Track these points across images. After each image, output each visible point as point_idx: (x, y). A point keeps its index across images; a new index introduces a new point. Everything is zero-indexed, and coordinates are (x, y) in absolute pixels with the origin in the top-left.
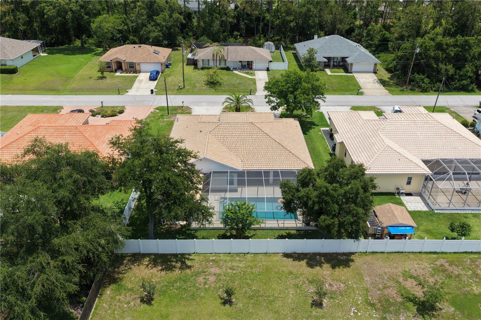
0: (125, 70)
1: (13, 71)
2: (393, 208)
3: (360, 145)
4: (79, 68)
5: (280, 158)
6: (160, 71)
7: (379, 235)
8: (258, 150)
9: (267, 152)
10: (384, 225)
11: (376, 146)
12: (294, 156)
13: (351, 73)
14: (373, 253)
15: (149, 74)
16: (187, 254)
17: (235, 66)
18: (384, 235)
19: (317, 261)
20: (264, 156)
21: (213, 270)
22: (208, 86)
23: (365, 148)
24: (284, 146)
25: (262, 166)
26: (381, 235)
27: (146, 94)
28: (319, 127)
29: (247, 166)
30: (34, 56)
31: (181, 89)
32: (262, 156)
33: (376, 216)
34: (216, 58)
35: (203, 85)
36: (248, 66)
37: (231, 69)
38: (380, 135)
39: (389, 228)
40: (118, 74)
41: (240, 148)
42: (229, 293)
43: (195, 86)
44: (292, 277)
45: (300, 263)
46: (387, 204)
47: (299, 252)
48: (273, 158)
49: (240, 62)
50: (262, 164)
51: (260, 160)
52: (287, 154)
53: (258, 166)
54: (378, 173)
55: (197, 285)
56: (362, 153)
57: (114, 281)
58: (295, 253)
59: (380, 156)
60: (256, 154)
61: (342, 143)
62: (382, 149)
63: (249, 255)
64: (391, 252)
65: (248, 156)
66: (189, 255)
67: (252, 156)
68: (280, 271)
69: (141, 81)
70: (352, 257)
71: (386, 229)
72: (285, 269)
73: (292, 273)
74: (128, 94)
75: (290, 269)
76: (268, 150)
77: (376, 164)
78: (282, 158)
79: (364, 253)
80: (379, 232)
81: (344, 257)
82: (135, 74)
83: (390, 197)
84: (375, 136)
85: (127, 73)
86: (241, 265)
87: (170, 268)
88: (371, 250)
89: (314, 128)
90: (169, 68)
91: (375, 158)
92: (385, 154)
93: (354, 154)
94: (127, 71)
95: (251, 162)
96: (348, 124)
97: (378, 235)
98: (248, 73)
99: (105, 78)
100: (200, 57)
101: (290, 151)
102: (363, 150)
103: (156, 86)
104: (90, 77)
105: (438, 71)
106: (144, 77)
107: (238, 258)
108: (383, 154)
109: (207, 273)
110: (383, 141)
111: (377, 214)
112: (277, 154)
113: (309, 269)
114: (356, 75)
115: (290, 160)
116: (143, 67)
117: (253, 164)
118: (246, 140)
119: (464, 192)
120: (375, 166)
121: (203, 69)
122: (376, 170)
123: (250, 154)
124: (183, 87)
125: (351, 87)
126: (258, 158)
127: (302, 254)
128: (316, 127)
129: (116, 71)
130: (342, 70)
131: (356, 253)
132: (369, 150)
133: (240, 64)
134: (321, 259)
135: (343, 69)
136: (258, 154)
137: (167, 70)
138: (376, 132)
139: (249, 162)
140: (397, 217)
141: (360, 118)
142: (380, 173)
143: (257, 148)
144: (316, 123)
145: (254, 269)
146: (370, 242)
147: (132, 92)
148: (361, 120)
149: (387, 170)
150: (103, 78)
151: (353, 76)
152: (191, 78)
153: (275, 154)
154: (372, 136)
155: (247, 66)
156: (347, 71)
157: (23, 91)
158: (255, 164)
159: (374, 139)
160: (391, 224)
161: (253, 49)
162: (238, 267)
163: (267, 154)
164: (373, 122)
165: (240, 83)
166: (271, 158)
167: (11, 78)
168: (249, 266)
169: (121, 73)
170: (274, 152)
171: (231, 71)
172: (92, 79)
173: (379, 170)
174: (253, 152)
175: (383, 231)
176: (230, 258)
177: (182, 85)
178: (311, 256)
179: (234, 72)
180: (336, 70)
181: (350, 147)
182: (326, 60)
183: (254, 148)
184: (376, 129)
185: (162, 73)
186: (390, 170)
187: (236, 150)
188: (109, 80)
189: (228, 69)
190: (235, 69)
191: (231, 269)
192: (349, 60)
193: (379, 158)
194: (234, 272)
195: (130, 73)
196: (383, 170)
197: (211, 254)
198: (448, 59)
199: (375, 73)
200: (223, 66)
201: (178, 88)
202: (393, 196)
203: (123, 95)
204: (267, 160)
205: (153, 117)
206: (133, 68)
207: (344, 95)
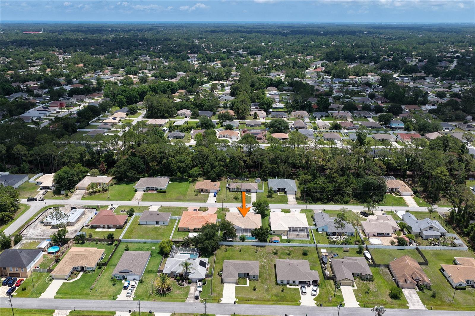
1: (164, 192)
6: (217, 192)
8: (248, 223)
9: (251, 224)
12: (257, 225)
13: (286, 194)
15: (213, 194)
16: (232, 244)
17: (244, 191)
22: (234, 199)
24: (255, 223)
27: (213, 202)
29: (245, 227)
34: (238, 187)
36: (249, 191)
38: (280, 220)
42: (240, 250)
43: (230, 199)
48: (252, 226)
49: (246, 189)
51: (249, 226)
55: (234, 249)
57: (219, 248)
63: (244, 245)
68: (250, 248)
69: (211, 197)
70: (265, 246)
73: (252, 248)
74: (207, 202)
78: (254, 226)
82: (208, 194)
87: (229, 246)
89: (265, 217)
94: (205, 192)
98: (248, 194)
100: (231, 187)
103: (217, 199)
105: (315, 196)
106: (211, 195)
107: (242, 245)
113: (256, 248)
116: (211, 191)
117: (247, 227)
119: (298, 235)
121: (232, 192)
123: (246, 224)
125: (284, 201)
128: (267, 216)
129: (201, 192)
134: (259, 246)
135: (284, 193)
137: (219, 192)
145: (245, 248)
146: (269, 243)
147: (209, 201)
150: (197, 195)
151: (287, 196)
152: (229, 195)
157: (171, 200)
167: (165, 195)
169: (203, 193)
172: (193, 195)
177: (225, 199)
179: (244, 193)
180: (281, 193)
182: (279, 189)
188: (199, 196)
191: (241, 247)
192: (287, 189)
197: (237, 244)
198: (317, 192)
199: (296, 194)
200: (240, 191)
205: (218, 212)
206: (207, 191)
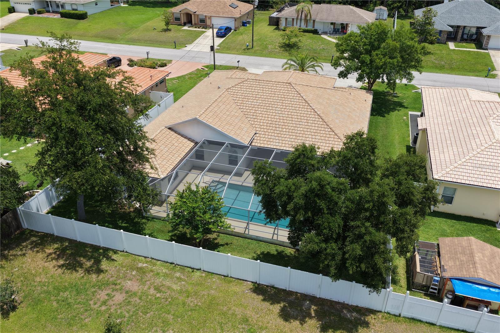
0: (195, 24)
1: (82, 17)
2: (474, 247)
3: (452, 135)
4: (149, 19)
5: (314, 137)
6: (233, 28)
7: (435, 289)
8: (285, 121)
9: (298, 126)
10: (447, 275)
11: (477, 140)
12: (336, 137)
13: (487, 49)
14: (413, 320)
15: (216, 30)
16: (113, 250)
17: (326, 30)
18: (445, 292)
19: (301, 310)
20: (291, 131)
21: (129, 284)
22: (282, 49)
23: (458, 142)
24: (326, 121)
25: (283, 145)
26: (439, 290)
27: (205, 51)
28: (408, 110)
29: (262, 142)
30: (111, 5)
31: (249, 49)
32: (287, 130)
33: (439, 256)
34: (301, 16)
35: (277, 47)
36: (342, 31)
37: (320, 33)
38: (491, 123)
39: (455, 281)
40: (186, 28)
41: (261, 115)
43: (266, 47)
44: (243, 328)
45: (271, 307)
46: (465, 238)
47: (281, 287)
48: (304, 136)
49: (332, 24)
50: (284, 142)
51: (282, 136)
52: (327, 133)
53: (277, 144)
54: (467, 182)
55: (92, 302)
56: (450, 148)
58: (273, 287)
59: (479, 155)
60: (281, 126)
61: (425, 130)
62: (486, 145)
63: (198, 273)
64: (448, 328)
65: (268, 128)
66: (115, 252)
67: (274, 129)
68: (230, 312)
70: (370, 318)
71: (449, 282)
72: (238, 311)
73: (247, 320)
74: (185, 49)
75: (249, 313)
76: (300, 123)
77: (467, 167)
78: (317, 137)
79: (395, 315)
80: (436, 285)
81: (354, 314)
82: (204, 30)
83: (484, 227)
84: (481, 124)
85: (196, 28)
86: (175, 287)
87: (72, 266)
88: (410, 315)
89: (398, 111)
90: (246, 26)
91: (468, 157)
92: (489, 153)
93: (436, 147)
95: (269, 137)
96: (444, 104)
97: (432, 288)
99: (170, 30)
100: (283, 15)
101: (334, 129)
102: (454, 144)
103: (221, 43)
104: (155, 29)
107: (178, 274)
108: (485, 153)
109: (118, 287)
110: (493, 133)
111: (442, 252)
112: (312, 131)
113: (281, 321)
114: (491, 52)
115: (328, 142)
117: (271, 140)
118: (273, 106)
120: (465, 171)
121: (285, 29)
122: (465, 178)
123: (271, 125)
124: (251, 47)
125: (479, 67)
126: (282, 133)
127: (284, 291)
128: (403, 109)
129: (185, 24)
130: (473, 45)
131: (381, 312)
132: (463, 144)
133: (332, 27)
134: (309, 309)
135: (475, 44)
136: (284, 127)
137: (243, 28)
138: (484, 119)
139: (266, 136)
140: (478, 265)
141: (467, 98)
142: (472, 183)
143: (285, 118)
144: (405, 104)
145: (190, 298)
146: (408, 300)
147: (189, 47)
148: (468, 101)
149: (486, 181)
150: (167, 30)
151: (488, 54)
152: (266, 38)
153: (309, 130)
154: (476, 125)
155: (340, 30)
156: (480, 46)
158: (274, 141)
159: (478, 129)
160: (459, 275)
161: (352, 9)
162: (169, 288)
163: (296, 128)
164: (487, 104)
165: (324, 49)
166: (301, 135)
168: (187, 291)
169: (189, 27)
170: (307, 127)
171: (319, 35)
172: (156, 30)
173: (469, 179)
174: (277, 123)
175: (444, 285)
176: (167, 271)
177: (250, 45)
178: (297, 298)
179: (322, 36)
180: (464, 44)
181: (434, 136)
182: (451, 29)
183: (281, 118)
184: (487, 114)
185: (235, 30)
186: (491, 182)
187: (254, 117)
188: (173, 33)
189: (315, 32)
190: (325, 33)
191: (157, 289)
192: (485, 32)
193: (477, 159)
194: (158, 295)
195: (199, 28)
196: (479, 180)
197: (145, 257)
200: (310, 28)
201: (245, 48)
202: (490, 227)
203: (179, 49)
204: (294, 137)
205: (196, 74)
206: (203, 22)
207: (465, 75)
